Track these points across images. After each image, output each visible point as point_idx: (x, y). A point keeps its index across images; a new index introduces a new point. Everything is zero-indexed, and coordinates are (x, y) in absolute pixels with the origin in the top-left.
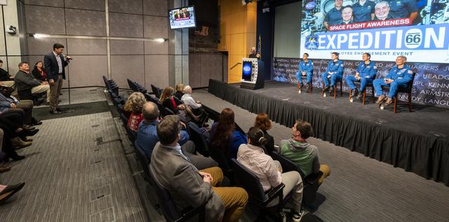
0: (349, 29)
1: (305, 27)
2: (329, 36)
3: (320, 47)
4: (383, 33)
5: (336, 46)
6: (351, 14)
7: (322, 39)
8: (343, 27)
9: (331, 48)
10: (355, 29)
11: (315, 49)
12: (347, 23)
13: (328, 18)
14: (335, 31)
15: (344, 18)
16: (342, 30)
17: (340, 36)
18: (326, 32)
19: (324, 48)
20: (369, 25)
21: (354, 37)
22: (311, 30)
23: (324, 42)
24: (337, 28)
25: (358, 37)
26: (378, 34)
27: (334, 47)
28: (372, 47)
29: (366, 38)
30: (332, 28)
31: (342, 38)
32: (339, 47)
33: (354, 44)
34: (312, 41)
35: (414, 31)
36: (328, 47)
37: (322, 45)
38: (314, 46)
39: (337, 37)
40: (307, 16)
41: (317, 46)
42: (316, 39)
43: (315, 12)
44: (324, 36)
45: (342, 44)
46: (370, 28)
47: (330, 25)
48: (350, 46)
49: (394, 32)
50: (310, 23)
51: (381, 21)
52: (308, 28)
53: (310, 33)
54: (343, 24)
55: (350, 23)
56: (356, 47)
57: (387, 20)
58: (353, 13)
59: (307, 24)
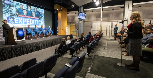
0: (26, 17)
1: (5, 12)
2: (19, 19)
3: (16, 23)
4: (35, 20)
5: (23, 23)
6: (26, 13)
7: (16, 19)
8: (24, 16)
9: (21, 23)
10: (28, 18)
11: (13, 23)
12: (25, 15)
13: (18, 11)
14: (21, 17)
15: (24, 13)
16: (24, 17)
17: (24, 19)
18: (18, 16)
19: (18, 23)
20: (31, 17)
21: (28, 20)
22: (9, 14)
23: (17, 20)
24: (22, 16)
25: (29, 21)
26: (34, 20)
27: (22, 23)
28: (33, 24)
29: (31, 21)
30: (20, 16)
31: (24, 20)
32: (24, 23)
33: (28, 22)
34: (11, 19)
35: (40, 21)
36: (19, 23)
37: (17, 22)
38: (12, 22)
39: (22, 20)
40: (6, 7)
41: (14, 22)
42: (13, 19)
43: (11, 7)
44: (17, 18)
45: (24, 22)
46: (32, 18)
47: (19, 14)
48: (27, 23)
49: (37, 20)
50: (9, 11)
51: (34, 17)
52: (7, 13)
53: (9, 15)
54: (24, 15)
55: (26, 15)
56: (29, 23)
57: (35, 17)
58: (27, 12)
59: (6, 11)
